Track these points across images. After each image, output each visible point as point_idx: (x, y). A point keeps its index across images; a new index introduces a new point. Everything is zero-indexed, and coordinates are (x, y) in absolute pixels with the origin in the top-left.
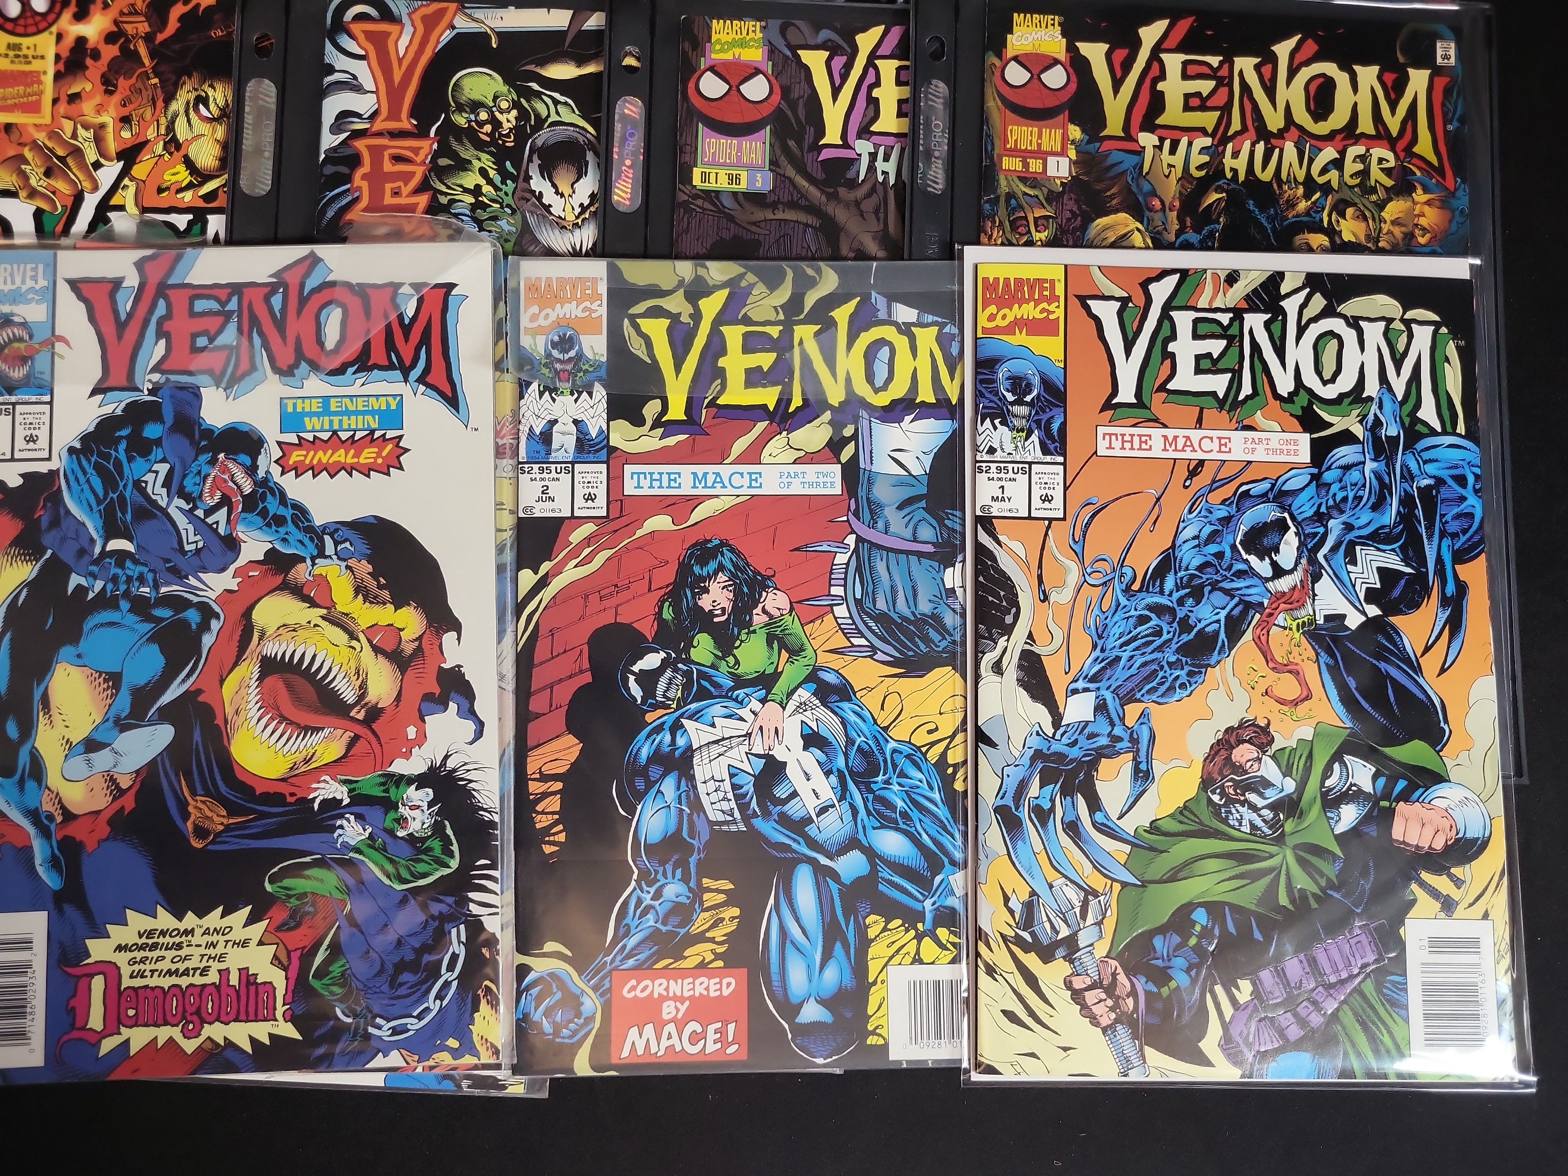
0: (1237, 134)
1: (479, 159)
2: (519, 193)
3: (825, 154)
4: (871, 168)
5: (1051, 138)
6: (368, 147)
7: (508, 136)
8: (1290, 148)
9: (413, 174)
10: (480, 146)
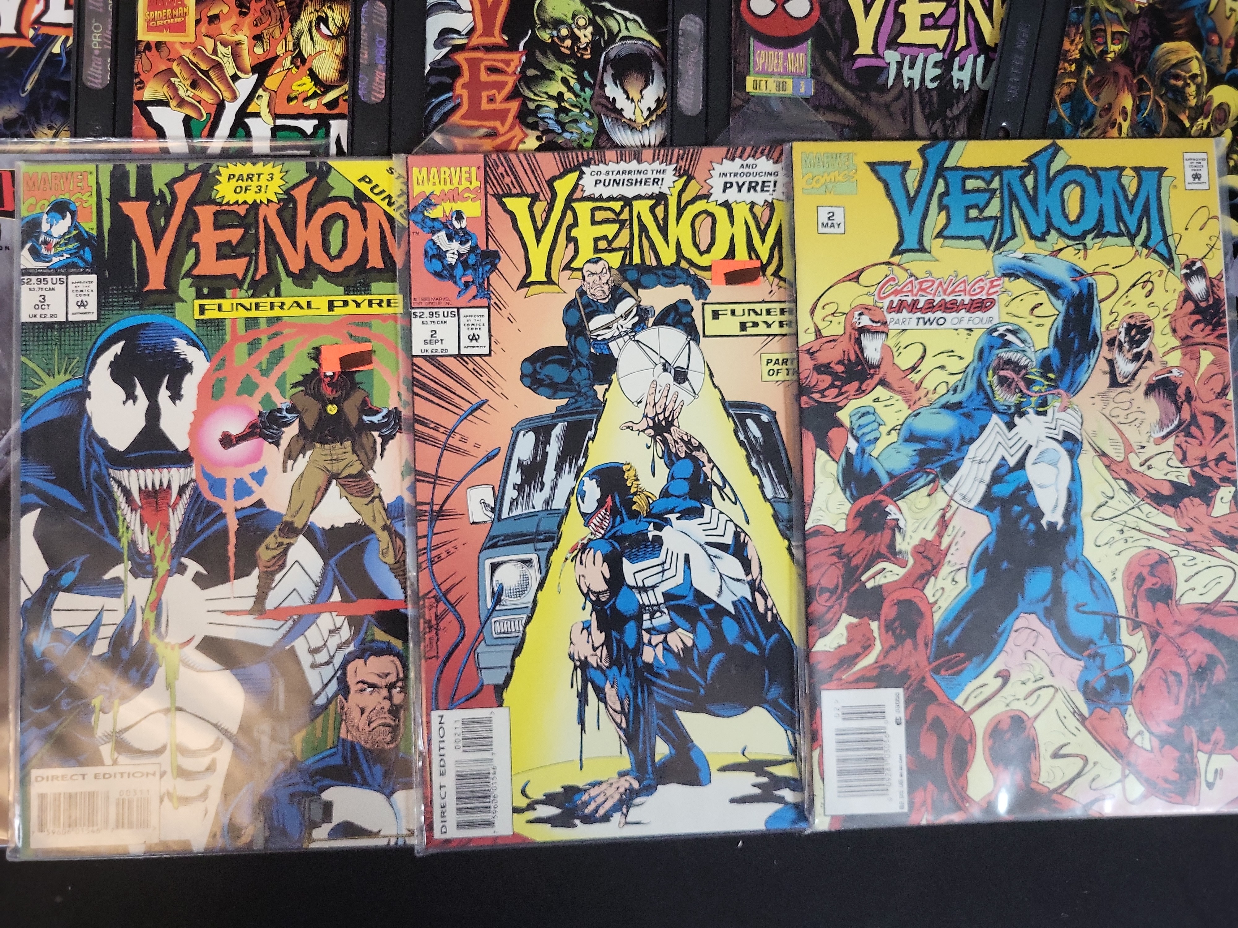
1: (561, 70)
2: (596, 99)
3: (860, 63)
4: (899, 75)
6: (467, 60)
7: (585, 49)
9: (505, 83)
10: (561, 58)
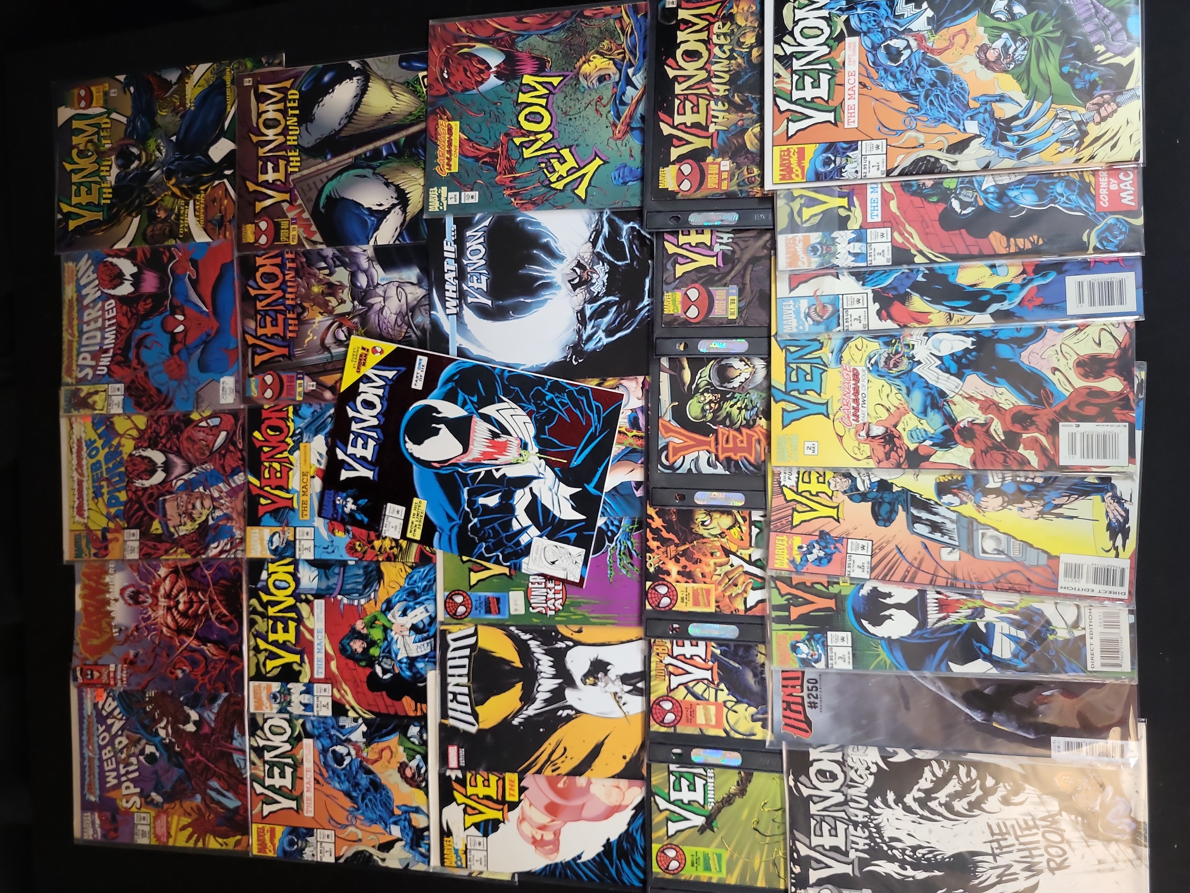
0: (708, 91)
1: (726, 408)
2: (740, 392)
3: (721, 264)
4: (726, 244)
5: (712, 170)
6: (722, 453)
7: (715, 397)
8: (714, 67)
9: (733, 435)
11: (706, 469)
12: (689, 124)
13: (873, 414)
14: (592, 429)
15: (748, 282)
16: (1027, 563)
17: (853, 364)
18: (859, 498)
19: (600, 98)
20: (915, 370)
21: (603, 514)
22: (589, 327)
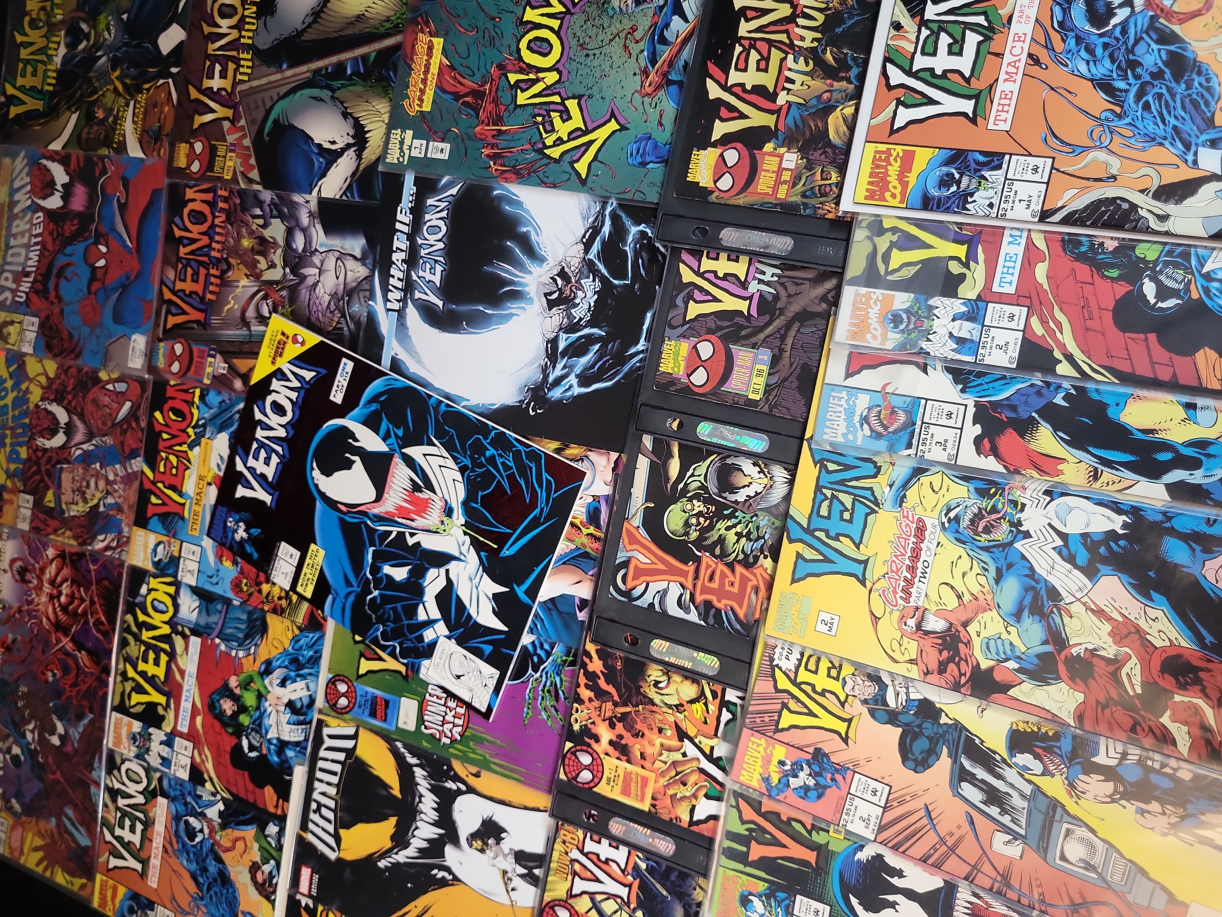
0: (789, 37)
1: (720, 529)
2: (745, 510)
3: (754, 312)
4: (768, 284)
5: (769, 164)
6: (701, 594)
7: (708, 509)
9: (722, 571)
10: (711, 527)
11: (674, 610)
12: (749, 87)
13: (934, 596)
14: (537, 511)
15: (788, 348)
16: (1130, 897)
17: (919, 511)
18: (885, 717)
19: (634, 29)
20: (1018, 545)
21: (531, 631)
22: (559, 366)
